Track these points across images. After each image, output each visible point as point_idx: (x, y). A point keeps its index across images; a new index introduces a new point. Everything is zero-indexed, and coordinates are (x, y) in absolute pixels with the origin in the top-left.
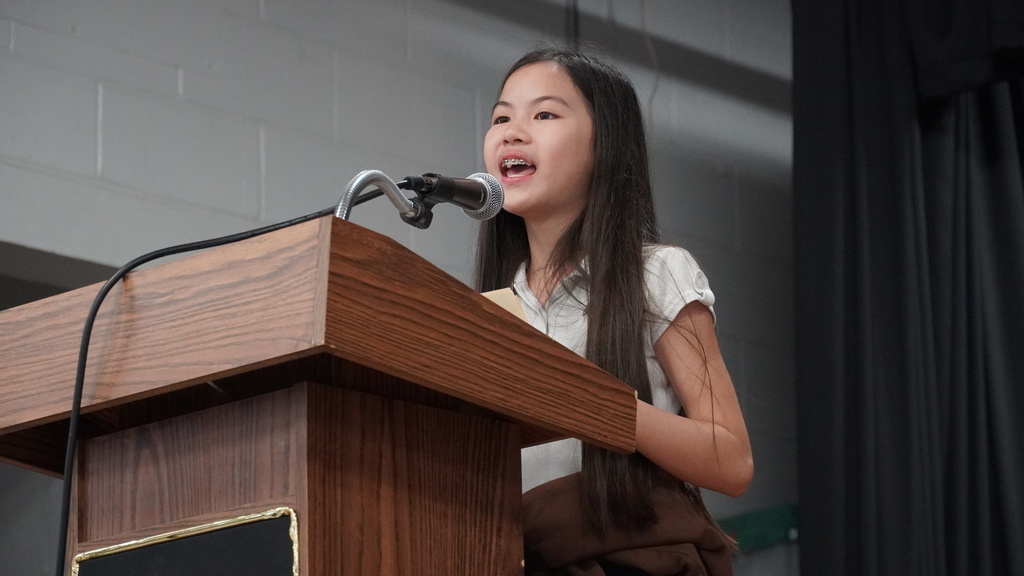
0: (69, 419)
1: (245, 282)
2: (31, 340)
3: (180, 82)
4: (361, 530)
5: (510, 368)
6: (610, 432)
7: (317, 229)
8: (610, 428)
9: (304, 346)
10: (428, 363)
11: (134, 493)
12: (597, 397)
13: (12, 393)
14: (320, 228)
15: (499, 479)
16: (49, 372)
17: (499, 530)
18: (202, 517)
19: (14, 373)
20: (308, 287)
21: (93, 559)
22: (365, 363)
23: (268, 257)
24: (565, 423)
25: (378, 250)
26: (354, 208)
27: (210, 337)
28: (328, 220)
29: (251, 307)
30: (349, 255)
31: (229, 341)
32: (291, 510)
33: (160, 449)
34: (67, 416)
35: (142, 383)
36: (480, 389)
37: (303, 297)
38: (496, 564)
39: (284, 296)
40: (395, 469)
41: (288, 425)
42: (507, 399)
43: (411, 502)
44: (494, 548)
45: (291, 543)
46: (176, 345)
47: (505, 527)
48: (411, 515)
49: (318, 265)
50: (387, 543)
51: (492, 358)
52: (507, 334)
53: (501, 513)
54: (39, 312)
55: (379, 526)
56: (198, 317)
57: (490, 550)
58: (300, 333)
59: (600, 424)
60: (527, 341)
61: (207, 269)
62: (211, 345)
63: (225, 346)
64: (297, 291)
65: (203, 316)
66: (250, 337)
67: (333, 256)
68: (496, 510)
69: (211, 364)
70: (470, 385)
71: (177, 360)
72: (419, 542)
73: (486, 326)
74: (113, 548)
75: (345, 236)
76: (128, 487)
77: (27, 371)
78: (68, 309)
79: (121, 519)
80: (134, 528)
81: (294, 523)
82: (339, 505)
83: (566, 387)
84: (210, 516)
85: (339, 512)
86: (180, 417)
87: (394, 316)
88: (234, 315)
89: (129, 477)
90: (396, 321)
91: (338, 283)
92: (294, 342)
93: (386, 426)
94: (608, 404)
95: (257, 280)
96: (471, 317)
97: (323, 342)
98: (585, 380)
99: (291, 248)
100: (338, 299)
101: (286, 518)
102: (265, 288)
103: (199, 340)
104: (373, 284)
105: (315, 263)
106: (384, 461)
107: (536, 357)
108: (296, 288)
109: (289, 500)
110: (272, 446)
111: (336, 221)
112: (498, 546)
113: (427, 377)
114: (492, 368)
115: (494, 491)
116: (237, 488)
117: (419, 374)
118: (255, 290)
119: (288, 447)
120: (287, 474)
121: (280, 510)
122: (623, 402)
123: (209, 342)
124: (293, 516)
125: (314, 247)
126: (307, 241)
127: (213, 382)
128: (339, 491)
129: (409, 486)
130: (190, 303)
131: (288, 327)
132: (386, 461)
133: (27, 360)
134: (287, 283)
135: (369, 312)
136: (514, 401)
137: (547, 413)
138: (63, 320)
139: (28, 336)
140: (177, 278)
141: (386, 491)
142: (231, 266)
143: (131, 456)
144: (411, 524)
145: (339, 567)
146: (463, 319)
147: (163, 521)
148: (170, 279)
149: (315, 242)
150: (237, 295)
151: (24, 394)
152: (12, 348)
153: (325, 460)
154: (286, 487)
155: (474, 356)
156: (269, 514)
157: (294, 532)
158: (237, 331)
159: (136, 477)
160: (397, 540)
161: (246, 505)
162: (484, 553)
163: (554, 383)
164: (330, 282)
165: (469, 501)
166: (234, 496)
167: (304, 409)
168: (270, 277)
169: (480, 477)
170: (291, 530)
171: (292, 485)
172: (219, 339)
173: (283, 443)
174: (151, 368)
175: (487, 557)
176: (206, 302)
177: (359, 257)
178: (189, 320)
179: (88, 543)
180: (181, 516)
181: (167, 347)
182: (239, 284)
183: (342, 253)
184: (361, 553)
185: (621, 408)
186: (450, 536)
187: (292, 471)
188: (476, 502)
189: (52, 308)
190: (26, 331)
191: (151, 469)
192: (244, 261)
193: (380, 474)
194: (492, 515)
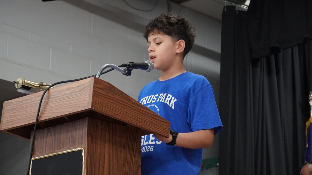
0: (35, 124)
1: (74, 92)
2: (22, 106)
3: (71, 48)
4: (100, 154)
5: (138, 116)
6: (163, 132)
7: (91, 80)
8: (163, 131)
9: (86, 108)
10: (118, 114)
11: (46, 143)
12: (160, 124)
13: (17, 118)
14: (91, 79)
15: (136, 143)
16: (26, 114)
17: (135, 155)
18: (62, 150)
19: (18, 113)
20: (88, 94)
21: (35, 160)
22: (101, 113)
23: (79, 86)
24: (151, 129)
25: (106, 85)
26: (101, 75)
27: (64, 106)
28: (93, 78)
29: (74, 98)
30: (98, 86)
31: (68, 107)
32: (83, 149)
33: (53, 133)
34: (34, 123)
35: (48, 116)
36: (130, 120)
37: (87, 96)
38: (134, 164)
39: (82, 96)
40: (109, 140)
41: (83, 128)
42: (137, 123)
43: (113, 148)
44: (134, 160)
45: (82, 157)
46: (56, 107)
47: (137, 155)
48: (113, 151)
49: (90, 89)
50: (107, 157)
51: (134, 113)
52: (137, 107)
53: (136, 151)
54: (25, 99)
55: (105, 153)
56: (62, 101)
57: (133, 160)
58: (85, 105)
59: (160, 130)
60: (143, 109)
61: (64, 89)
62: (64, 108)
63: (68, 108)
64: (85, 95)
65: (63, 101)
66: (74, 106)
67: (94, 87)
68: (135, 150)
69: (64, 112)
70: (128, 119)
71: (56, 111)
72: (115, 158)
73: (133, 105)
74: (40, 157)
75: (97, 82)
76: (45, 142)
77: (21, 113)
78: (31, 98)
79: (43, 150)
80: (46, 152)
81: (83, 152)
82: (95, 148)
83: (152, 121)
84: (64, 150)
85: (95, 149)
86: (58, 126)
87: (109, 102)
88: (70, 101)
89: (45, 140)
90: (110, 103)
91: (95, 93)
92: (84, 107)
93: (108, 129)
94: (163, 125)
95: (76, 92)
96: (129, 103)
97: (91, 107)
98: (157, 119)
99: (84, 84)
100: (95, 97)
101: (81, 150)
102: (78, 94)
103: (62, 106)
104: (104, 94)
105: (90, 88)
106: (106, 138)
107: (145, 113)
108: (85, 94)
109: (82, 146)
110: (79, 133)
111: (95, 78)
112: (135, 159)
113: (117, 117)
114: (134, 115)
115: (134, 146)
116: (70, 143)
117: (115, 116)
118: (75, 94)
119: (83, 133)
120: (82, 140)
121: (80, 149)
122: (167, 125)
123: (64, 107)
124: (83, 150)
125: (90, 84)
126: (88, 83)
127: (66, 117)
128: (95, 144)
129: (113, 144)
130: (60, 97)
131: (83, 104)
132: (107, 137)
133: (21, 111)
134: (83, 93)
135: (102, 100)
136: (139, 124)
137: (147, 127)
138: (30, 101)
139: (21, 105)
140: (57, 91)
141: (107, 145)
142: (70, 89)
143: (46, 135)
144: (113, 153)
145: (94, 163)
146: (127, 103)
147: (53, 151)
148: (56, 91)
149: (90, 83)
150: (71, 96)
151: (20, 119)
152: (18, 108)
153: (92, 137)
154: (82, 143)
155: (129, 112)
156: (77, 149)
157: (83, 154)
158: (71, 105)
159: (47, 140)
160: (109, 157)
161: (72, 147)
162: (131, 161)
163: (149, 120)
164: (93, 93)
165: (128, 148)
166: (69, 145)
167: (87, 124)
168: (79, 91)
169: (131, 143)
170: (83, 153)
171: (83, 143)
172: (66, 106)
173: (82, 132)
174: (50, 113)
175: (132, 162)
176: (63, 97)
177: (101, 87)
178: (59, 102)
179: (35, 156)
180: (57, 149)
181: (54, 108)
182: (72, 93)
183: (96, 86)
184: (100, 160)
185: (166, 127)
186: (122, 156)
187: (83, 139)
188: (130, 148)
189: (28, 98)
190: (21, 104)
191: (50, 138)
192: (73, 87)
193: (105, 141)
194: (134, 152)
